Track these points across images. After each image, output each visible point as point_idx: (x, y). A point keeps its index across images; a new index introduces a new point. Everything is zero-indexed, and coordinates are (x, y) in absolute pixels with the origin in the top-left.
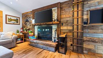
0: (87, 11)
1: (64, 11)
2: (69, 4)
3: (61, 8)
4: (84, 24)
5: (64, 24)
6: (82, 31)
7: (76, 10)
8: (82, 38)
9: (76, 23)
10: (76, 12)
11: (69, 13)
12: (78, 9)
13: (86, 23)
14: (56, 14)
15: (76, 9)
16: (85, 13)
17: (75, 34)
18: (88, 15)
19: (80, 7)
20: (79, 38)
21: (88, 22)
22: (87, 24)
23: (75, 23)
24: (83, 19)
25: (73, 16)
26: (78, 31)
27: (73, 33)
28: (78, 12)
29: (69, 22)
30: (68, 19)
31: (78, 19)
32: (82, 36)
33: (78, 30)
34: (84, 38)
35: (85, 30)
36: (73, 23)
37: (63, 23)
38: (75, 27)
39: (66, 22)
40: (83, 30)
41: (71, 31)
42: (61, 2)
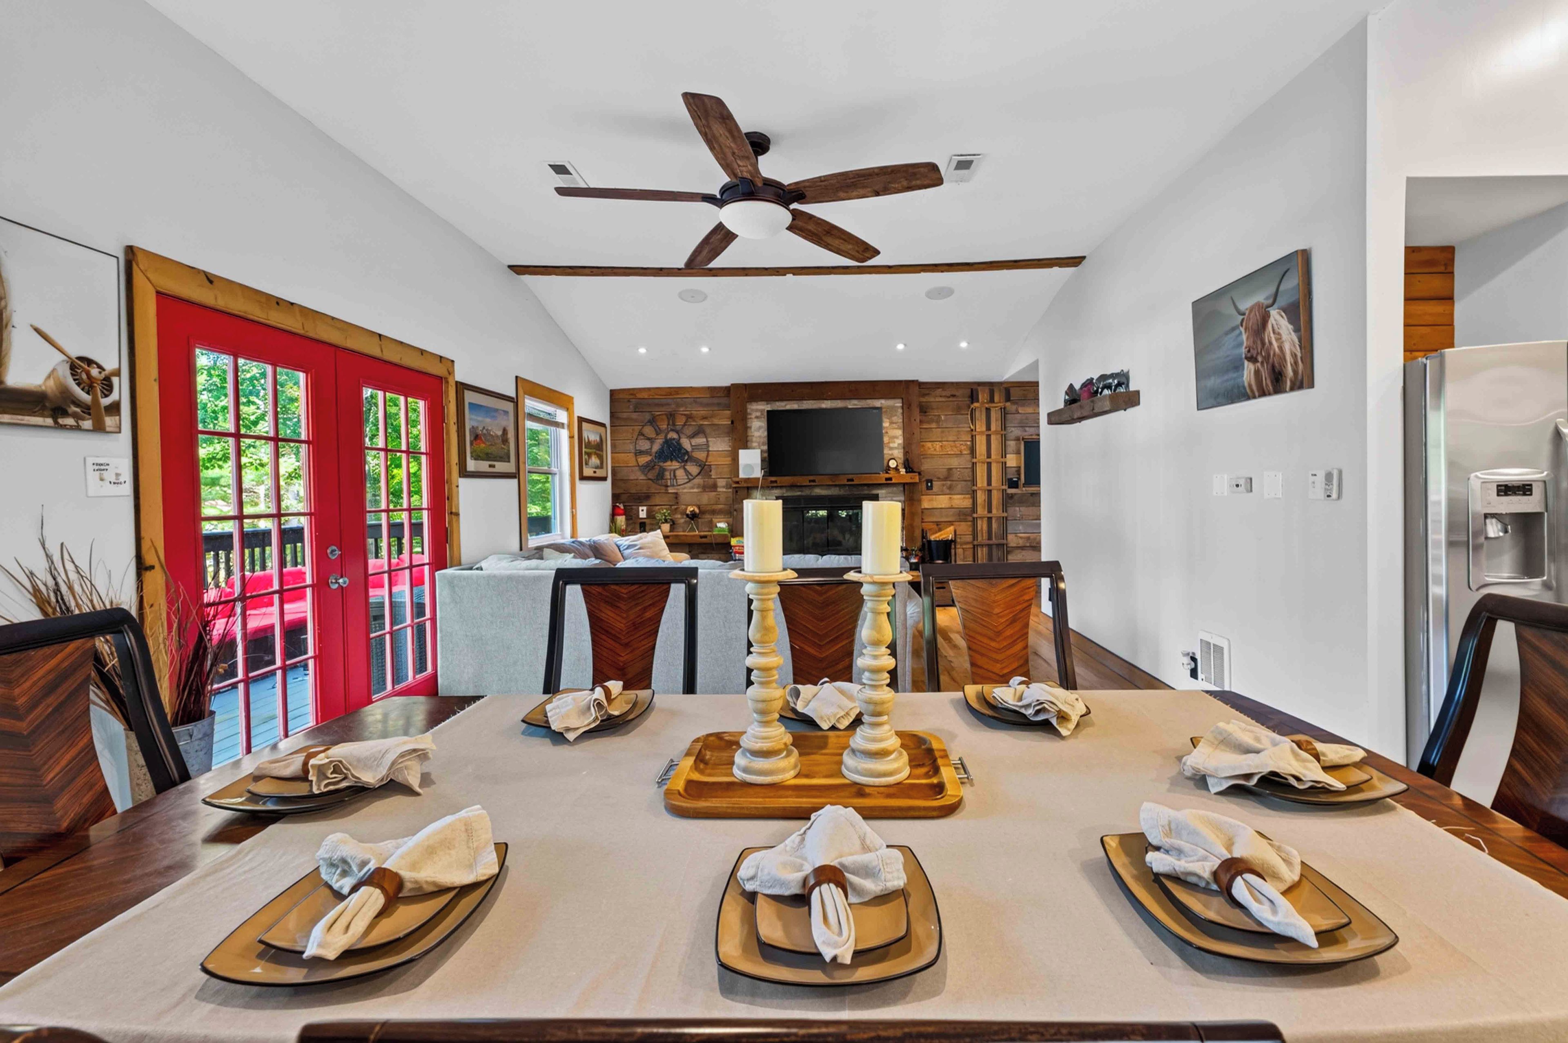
0: (1017, 439)
1: (934, 425)
2: (954, 396)
3: (924, 410)
4: (1009, 487)
5: (936, 484)
6: (1005, 515)
7: (984, 429)
8: (1005, 541)
9: (985, 484)
10: (984, 438)
11: (955, 438)
12: (988, 428)
13: (1013, 484)
14: (899, 432)
15: (981, 426)
16: (1012, 444)
17: (982, 525)
18: (1020, 454)
19: (996, 420)
20: (994, 541)
21: (1019, 479)
22: (1017, 487)
23: (981, 482)
24: (1006, 467)
25: (973, 451)
26: (990, 515)
27: (974, 521)
28: (989, 437)
29: (956, 475)
30: (954, 462)
31: (989, 465)
32: (1004, 534)
33: (990, 511)
34: (1010, 537)
35: (1011, 510)
36: (974, 481)
37: (931, 481)
38: (981, 497)
39: (943, 473)
40: (1005, 507)
41: (968, 515)
42: (922, 379)
